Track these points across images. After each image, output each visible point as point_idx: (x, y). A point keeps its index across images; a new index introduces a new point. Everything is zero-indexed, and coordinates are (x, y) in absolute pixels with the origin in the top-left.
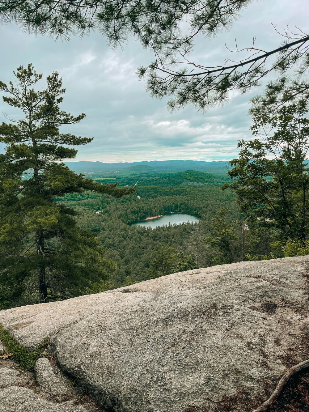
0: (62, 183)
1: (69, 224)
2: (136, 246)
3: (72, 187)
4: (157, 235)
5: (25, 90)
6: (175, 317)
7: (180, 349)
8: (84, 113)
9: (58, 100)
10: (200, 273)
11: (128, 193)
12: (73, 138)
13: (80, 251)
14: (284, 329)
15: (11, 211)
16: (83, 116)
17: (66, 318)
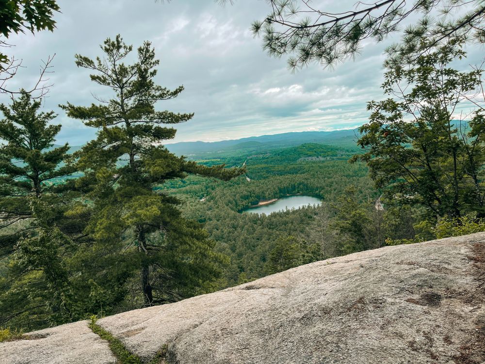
0: (162, 167)
1: (173, 215)
2: (249, 236)
3: (173, 172)
4: (273, 223)
5: (115, 65)
6: (314, 315)
7: (327, 353)
8: (181, 86)
9: (151, 73)
10: (336, 263)
11: (238, 175)
12: (171, 115)
13: (188, 246)
14: (454, 324)
15: (107, 204)
16: (180, 89)
17: (183, 321)
